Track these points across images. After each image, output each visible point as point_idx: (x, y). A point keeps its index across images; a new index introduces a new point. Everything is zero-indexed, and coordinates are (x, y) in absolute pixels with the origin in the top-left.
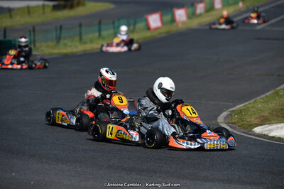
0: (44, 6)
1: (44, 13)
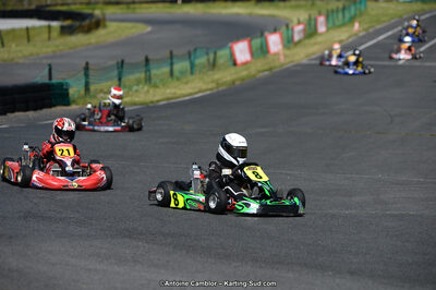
0: (49, 27)
1: (49, 38)
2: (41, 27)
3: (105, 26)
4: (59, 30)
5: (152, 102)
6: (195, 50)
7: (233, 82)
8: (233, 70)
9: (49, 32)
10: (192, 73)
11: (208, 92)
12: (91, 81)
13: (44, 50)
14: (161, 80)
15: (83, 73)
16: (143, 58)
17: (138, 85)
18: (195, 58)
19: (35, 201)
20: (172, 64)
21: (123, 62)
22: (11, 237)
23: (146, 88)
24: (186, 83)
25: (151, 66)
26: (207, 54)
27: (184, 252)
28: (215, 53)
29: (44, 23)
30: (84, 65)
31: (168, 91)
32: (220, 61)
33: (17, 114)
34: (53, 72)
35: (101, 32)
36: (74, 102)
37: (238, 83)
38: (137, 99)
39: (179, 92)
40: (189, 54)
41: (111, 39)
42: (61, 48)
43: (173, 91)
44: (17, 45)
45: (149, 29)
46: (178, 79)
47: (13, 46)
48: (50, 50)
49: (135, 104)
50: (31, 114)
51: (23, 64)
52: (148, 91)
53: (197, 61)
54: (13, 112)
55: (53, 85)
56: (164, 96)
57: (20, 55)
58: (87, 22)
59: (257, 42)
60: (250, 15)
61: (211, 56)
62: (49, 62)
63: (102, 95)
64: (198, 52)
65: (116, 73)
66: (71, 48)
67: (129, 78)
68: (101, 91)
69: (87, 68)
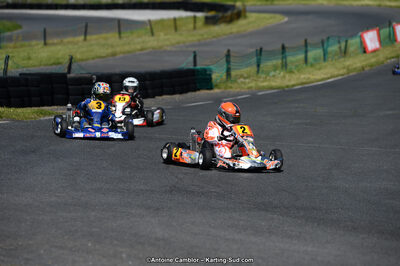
0: (195, 17)
1: (195, 28)
2: (187, 18)
3: (245, 17)
4: (203, 20)
5: (287, 86)
6: (328, 38)
7: (363, 68)
8: (363, 57)
9: (195, 22)
10: (325, 60)
11: (340, 78)
12: (232, 67)
13: (190, 39)
14: (297, 66)
15: (224, 59)
16: (280, 46)
17: (275, 70)
18: (328, 46)
19: (181, 176)
20: (306, 52)
21: (261, 49)
22: (158, 209)
23: (282, 74)
24: (320, 69)
25: (287, 54)
26: (339, 42)
27: (316, 224)
28: (346, 41)
29: (190, 14)
30: (225, 52)
31: (302, 76)
32: (351, 49)
33: (164, 97)
34: (198, 58)
35: (241, 22)
36: (217, 86)
37: (366, 69)
38: (274, 84)
39: (312, 77)
40: (323, 42)
41: (250, 29)
42: (205, 36)
43: (307, 76)
44: (165, 35)
45: (286, 19)
46: (312, 65)
47: (162, 34)
48: (195, 38)
49: (272, 88)
50: (177, 97)
51: (170, 52)
52: (284, 77)
53: (330, 49)
54: (161, 95)
55: (198, 71)
56: (299, 81)
57: (168, 43)
58: (229, 13)
59: (385, 31)
60: (379, 6)
61: (343, 45)
62: (194, 49)
63: (242, 80)
64: (331, 41)
65: (255, 59)
66: (214, 37)
67: (267, 64)
68: (242, 76)
69: (228, 55)
